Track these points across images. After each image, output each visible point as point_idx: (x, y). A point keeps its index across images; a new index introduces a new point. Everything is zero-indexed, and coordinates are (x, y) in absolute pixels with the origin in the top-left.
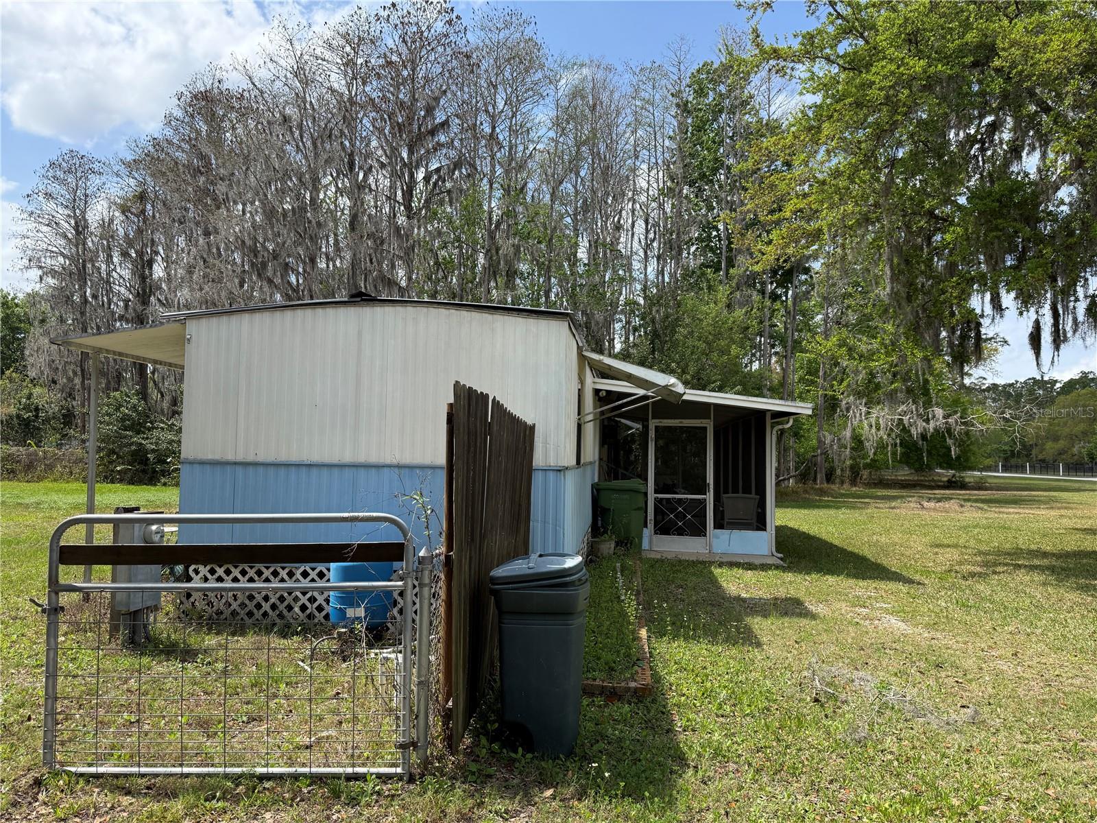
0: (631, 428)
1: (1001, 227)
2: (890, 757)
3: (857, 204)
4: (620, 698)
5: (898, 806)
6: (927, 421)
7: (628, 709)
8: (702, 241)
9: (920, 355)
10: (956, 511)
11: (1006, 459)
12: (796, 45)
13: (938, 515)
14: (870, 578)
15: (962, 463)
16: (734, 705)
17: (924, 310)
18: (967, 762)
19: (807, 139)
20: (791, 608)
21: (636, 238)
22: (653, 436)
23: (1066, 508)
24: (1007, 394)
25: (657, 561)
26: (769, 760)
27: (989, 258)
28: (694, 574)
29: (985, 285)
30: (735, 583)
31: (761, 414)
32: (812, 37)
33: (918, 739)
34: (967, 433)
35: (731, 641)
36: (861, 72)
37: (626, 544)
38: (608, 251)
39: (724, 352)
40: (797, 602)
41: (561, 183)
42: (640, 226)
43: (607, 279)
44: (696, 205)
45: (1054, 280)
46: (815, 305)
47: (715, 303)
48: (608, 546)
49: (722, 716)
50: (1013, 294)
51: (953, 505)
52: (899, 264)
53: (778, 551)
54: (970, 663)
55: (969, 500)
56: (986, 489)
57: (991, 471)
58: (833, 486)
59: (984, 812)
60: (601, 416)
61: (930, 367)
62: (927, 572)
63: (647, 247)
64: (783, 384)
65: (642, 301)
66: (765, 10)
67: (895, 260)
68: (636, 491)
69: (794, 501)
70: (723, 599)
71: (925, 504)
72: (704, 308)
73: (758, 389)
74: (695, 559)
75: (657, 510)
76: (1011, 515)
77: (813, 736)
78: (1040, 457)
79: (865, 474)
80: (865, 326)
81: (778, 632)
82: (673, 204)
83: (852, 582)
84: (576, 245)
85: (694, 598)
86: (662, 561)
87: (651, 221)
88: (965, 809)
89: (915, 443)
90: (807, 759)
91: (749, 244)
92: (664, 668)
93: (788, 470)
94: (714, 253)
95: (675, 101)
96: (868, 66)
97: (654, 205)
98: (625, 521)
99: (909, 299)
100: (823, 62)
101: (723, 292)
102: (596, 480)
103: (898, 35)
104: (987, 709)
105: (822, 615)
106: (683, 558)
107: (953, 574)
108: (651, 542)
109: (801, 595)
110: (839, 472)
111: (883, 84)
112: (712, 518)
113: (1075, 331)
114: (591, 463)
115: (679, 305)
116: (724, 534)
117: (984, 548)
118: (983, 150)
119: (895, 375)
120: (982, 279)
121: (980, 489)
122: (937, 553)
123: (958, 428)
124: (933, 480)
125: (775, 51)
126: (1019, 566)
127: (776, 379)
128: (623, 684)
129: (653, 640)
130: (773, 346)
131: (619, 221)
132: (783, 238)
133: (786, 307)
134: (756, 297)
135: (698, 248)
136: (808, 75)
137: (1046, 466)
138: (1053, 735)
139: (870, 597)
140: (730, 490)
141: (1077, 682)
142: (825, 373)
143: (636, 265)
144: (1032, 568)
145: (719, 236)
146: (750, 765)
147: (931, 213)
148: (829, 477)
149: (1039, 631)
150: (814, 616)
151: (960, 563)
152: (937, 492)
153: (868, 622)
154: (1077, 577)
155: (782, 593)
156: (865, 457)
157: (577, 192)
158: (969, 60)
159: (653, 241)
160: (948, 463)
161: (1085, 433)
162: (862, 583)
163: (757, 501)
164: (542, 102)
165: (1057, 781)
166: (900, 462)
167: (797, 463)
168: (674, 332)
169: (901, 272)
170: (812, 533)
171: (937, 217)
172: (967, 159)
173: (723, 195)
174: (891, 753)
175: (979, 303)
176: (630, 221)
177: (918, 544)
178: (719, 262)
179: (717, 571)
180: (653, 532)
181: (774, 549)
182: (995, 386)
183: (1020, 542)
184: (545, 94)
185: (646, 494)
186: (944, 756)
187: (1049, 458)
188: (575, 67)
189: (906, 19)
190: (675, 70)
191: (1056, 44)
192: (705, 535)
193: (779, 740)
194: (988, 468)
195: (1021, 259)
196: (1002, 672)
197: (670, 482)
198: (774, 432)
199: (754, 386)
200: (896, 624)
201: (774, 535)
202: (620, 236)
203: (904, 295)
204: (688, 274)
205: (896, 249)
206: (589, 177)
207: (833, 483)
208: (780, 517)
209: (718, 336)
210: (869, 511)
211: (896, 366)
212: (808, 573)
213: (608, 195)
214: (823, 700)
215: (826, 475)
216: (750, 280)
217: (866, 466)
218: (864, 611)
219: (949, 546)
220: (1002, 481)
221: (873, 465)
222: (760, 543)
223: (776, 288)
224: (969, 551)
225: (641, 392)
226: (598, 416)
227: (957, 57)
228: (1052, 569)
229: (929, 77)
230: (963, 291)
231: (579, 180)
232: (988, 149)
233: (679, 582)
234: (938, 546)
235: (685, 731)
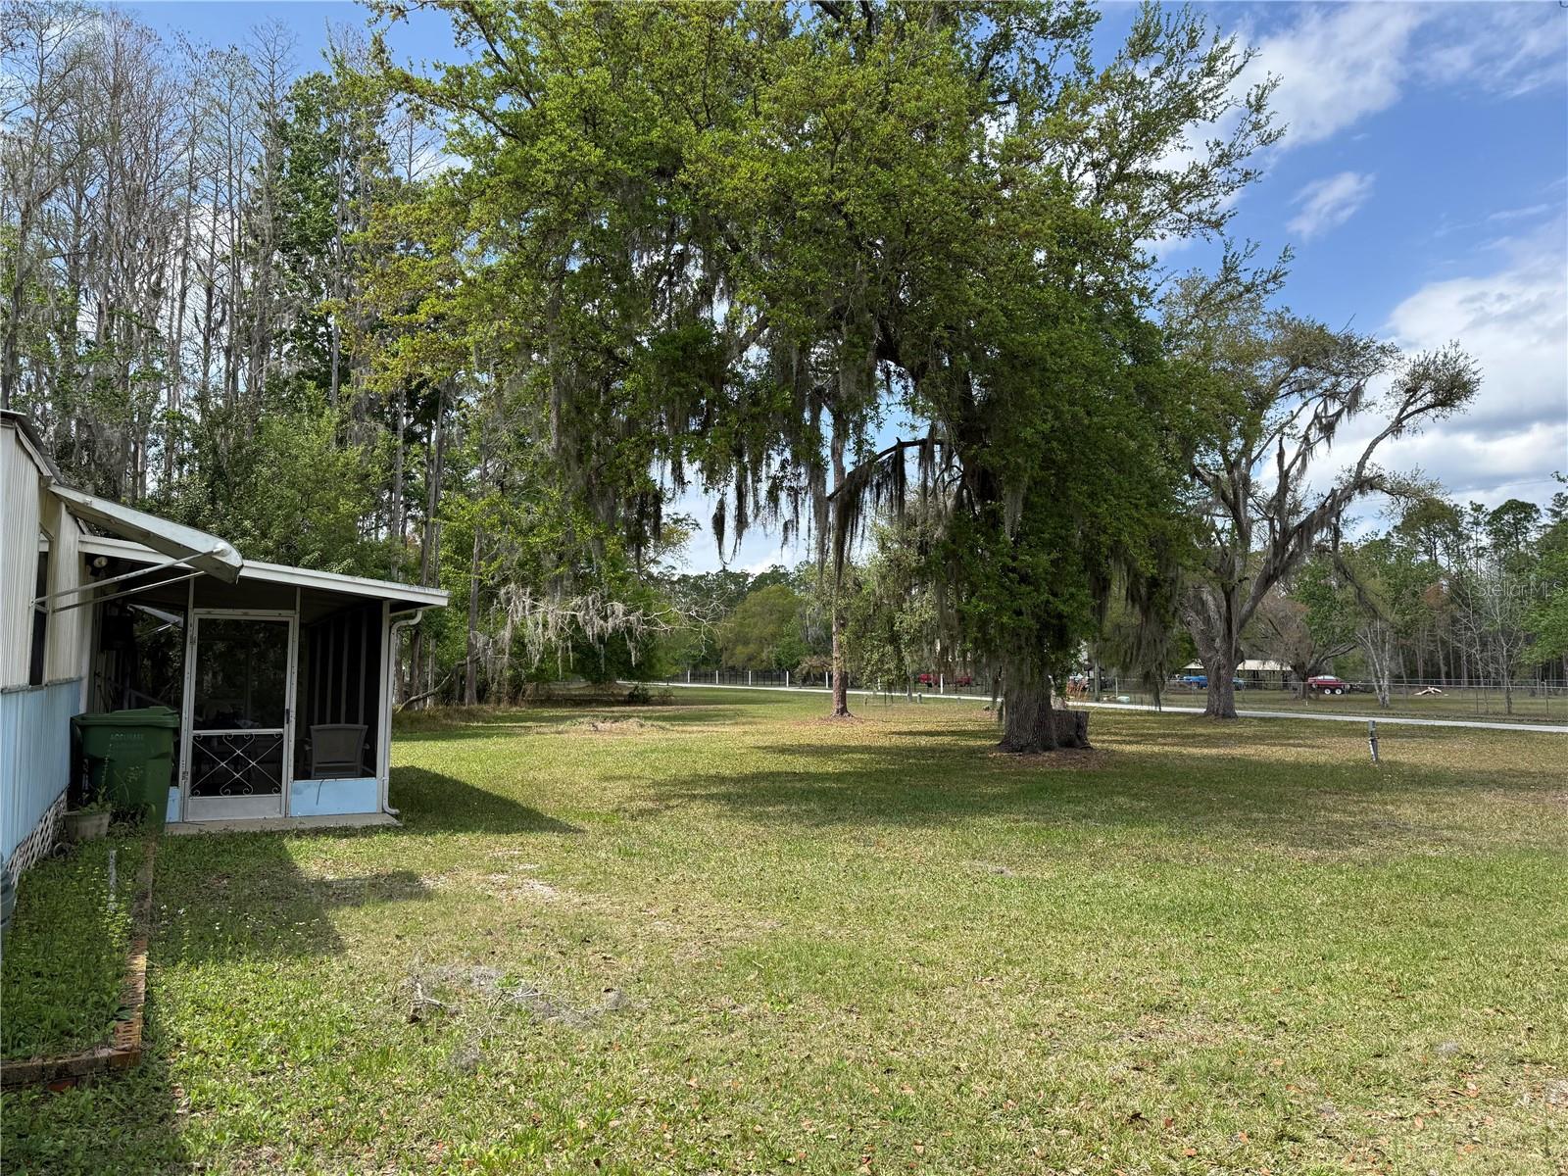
0: (166, 623)
1: (683, 382)
2: (505, 1081)
3: (516, 322)
4: (76, 1081)
5: (506, 1149)
6: (605, 618)
7: (92, 1096)
8: (302, 338)
9: (590, 531)
10: (635, 733)
11: (695, 667)
12: (438, 80)
13: (614, 739)
14: (518, 830)
15: (645, 670)
16: (285, 1052)
17: (599, 475)
18: (603, 1065)
19: (450, 217)
20: (401, 886)
21: (189, 313)
22: (196, 635)
23: (751, 723)
24: (696, 586)
25: (189, 839)
26: (329, 1126)
27: (672, 418)
28: (254, 854)
29: (666, 451)
30: (315, 861)
31: (376, 603)
32: (460, 76)
33: (546, 1048)
34: (651, 634)
35: (295, 950)
36: (524, 143)
37: (133, 817)
38: (135, 327)
39: (332, 507)
40: (410, 877)
41: (44, 196)
42: (197, 298)
43: (131, 373)
44: (293, 281)
45: (740, 455)
46: (468, 455)
47: (317, 433)
48: (96, 822)
49: (263, 1073)
50: (697, 465)
51: (631, 724)
52: (568, 412)
53: (392, 804)
54: (622, 930)
55: (649, 718)
56: (671, 704)
57: (678, 681)
58: (485, 707)
59: (614, 1129)
60: (95, 596)
61: (602, 548)
62: (589, 816)
63: (210, 332)
64: (421, 562)
65: (198, 419)
66: (395, 18)
67: (564, 406)
68: (161, 728)
69: (430, 730)
70: (296, 886)
71: (600, 725)
72: (301, 439)
73: (385, 568)
74: (257, 829)
75: (198, 757)
76: (694, 734)
77: (404, 1075)
78: (730, 663)
79: (529, 688)
80: (530, 492)
81: (373, 926)
82: (255, 274)
83: (492, 838)
84: (75, 308)
85: (247, 891)
86: (200, 838)
87: (216, 291)
88: (592, 1130)
89: (590, 647)
90: (388, 1112)
91: (368, 352)
92: (171, 1013)
93: (426, 686)
94: (321, 359)
95: (265, 116)
96: (534, 138)
97: (222, 267)
98: (133, 777)
99: (580, 458)
100: (475, 116)
101: (332, 416)
102: (82, 710)
103: (571, 107)
104: (634, 988)
105: (441, 892)
106: (237, 830)
107: (621, 814)
108: (183, 810)
109: (416, 866)
110: (494, 687)
111: (551, 166)
112: (292, 763)
113: (756, 516)
114: (69, 682)
115: (259, 430)
116: (309, 787)
117: (660, 777)
118: (670, 283)
119: (560, 558)
120: (663, 444)
121: (664, 703)
122: (605, 789)
123: (640, 628)
124: (613, 695)
125: (407, 79)
126: (695, 797)
127: (412, 554)
128: (84, 1056)
129: (158, 971)
130: (408, 507)
131: (158, 284)
132: (415, 350)
133: (428, 453)
134: (382, 430)
135: (294, 347)
136: (456, 127)
137: (735, 674)
138: (704, 1008)
139: (512, 858)
140: (328, 719)
141: (736, 934)
142: (481, 550)
143: (189, 357)
144: (709, 797)
145: (329, 334)
146: (296, 1142)
147: (609, 352)
148: (482, 695)
149: (705, 876)
150: (429, 895)
151: (631, 799)
152: (615, 709)
153: (505, 893)
154: (752, 804)
155: (390, 866)
156: (528, 665)
157: (79, 221)
158: (654, 164)
159: (221, 323)
160: (630, 673)
161: (774, 636)
162: (504, 839)
163: (364, 734)
164: (11, 54)
165: (702, 1066)
166: (574, 671)
167: (437, 675)
168: (249, 470)
169: (570, 422)
170: (447, 774)
171: (616, 358)
172: (655, 292)
173: (336, 276)
174: (509, 1074)
175: (659, 473)
176: (178, 286)
177: (584, 777)
178: (329, 374)
179: (291, 845)
180: (188, 792)
181: (386, 803)
182: (685, 578)
183: (699, 766)
184: (17, 42)
185: (177, 732)
186: (575, 1064)
187: (739, 665)
188: (80, 14)
189: (583, 91)
190: (266, 71)
191: (743, 172)
192: (279, 791)
193: (349, 1092)
194: (675, 678)
195: (706, 424)
196: (659, 935)
197: (229, 710)
198: (394, 631)
199: (381, 565)
200: (541, 890)
201: (387, 782)
202: (160, 308)
203: (574, 453)
204: (277, 384)
205: (566, 391)
206: (101, 202)
207: (487, 702)
208: (397, 754)
209: (321, 483)
210: (530, 738)
211: (563, 544)
212: (432, 834)
213: (137, 237)
214: (424, 1017)
215: (478, 692)
216: (373, 408)
217: (530, 678)
218: (501, 878)
219: (620, 778)
220: (689, 693)
221: (540, 676)
222: (364, 796)
223: (414, 424)
224: (643, 783)
225: (166, 561)
226: (91, 597)
227: (640, 157)
228: (727, 798)
229: (607, 173)
230: (641, 456)
231: (84, 201)
232: (676, 284)
233: (225, 869)
234: (607, 779)
235: (193, 1111)
